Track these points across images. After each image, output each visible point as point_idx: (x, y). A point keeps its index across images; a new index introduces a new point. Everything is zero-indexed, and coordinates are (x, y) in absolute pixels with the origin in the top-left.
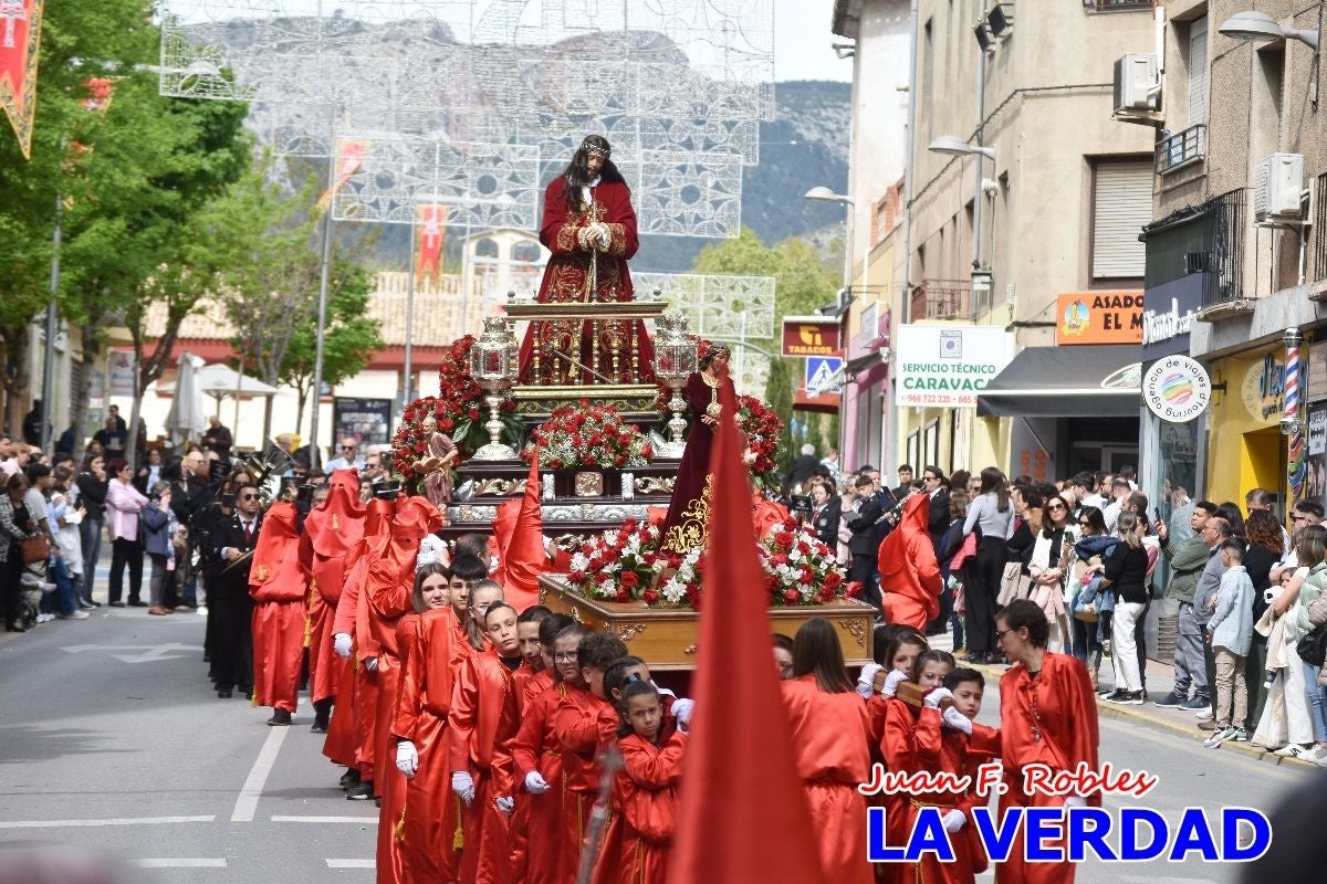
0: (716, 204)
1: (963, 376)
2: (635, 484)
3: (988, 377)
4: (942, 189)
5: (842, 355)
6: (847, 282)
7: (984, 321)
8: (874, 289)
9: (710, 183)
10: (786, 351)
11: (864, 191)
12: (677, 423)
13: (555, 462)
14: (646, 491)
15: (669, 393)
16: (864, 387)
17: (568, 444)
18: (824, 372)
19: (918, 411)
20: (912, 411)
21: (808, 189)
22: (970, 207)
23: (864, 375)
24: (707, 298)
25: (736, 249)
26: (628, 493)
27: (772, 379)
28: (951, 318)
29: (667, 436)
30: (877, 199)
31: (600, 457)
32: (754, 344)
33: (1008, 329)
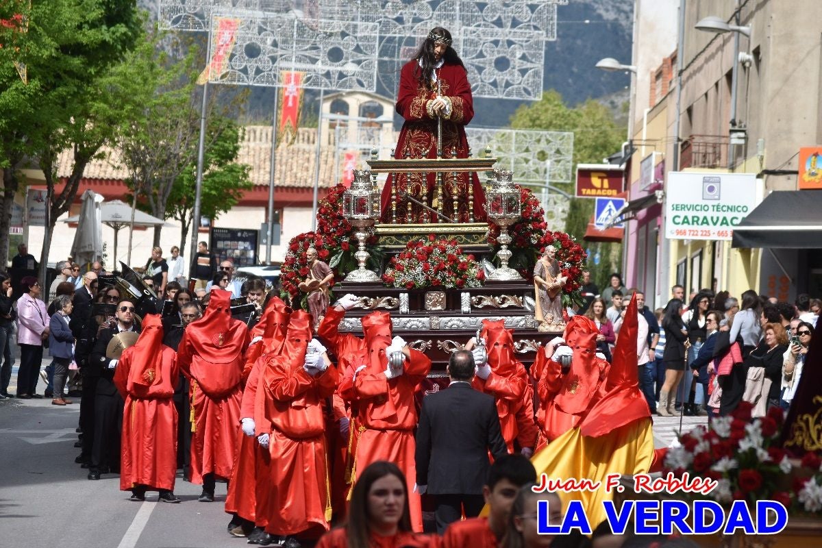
0: (523, 72)
1: (721, 215)
2: (471, 300)
3: (742, 215)
4: (707, 61)
5: (625, 196)
6: (629, 137)
7: (739, 169)
8: (651, 142)
9: (519, 55)
10: (580, 193)
11: (644, 63)
12: (504, 253)
13: (409, 284)
14: (480, 306)
15: (498, 230)
16: (642, 223)
17: (419, 269)
18: (610, 210)
19: (685, 243)
20: (681, 242)
21: (599, 59)
22: (729, 76)
23: (642, 213)
24: (517, 149)
25: (544, 108)
26: (465, 308)
27: (570, 216)
28: (713, 167)
29: (497, 264)
30: (654, 69)
31: (444, 279)
32: (556, 187)
33: (759, 176)
